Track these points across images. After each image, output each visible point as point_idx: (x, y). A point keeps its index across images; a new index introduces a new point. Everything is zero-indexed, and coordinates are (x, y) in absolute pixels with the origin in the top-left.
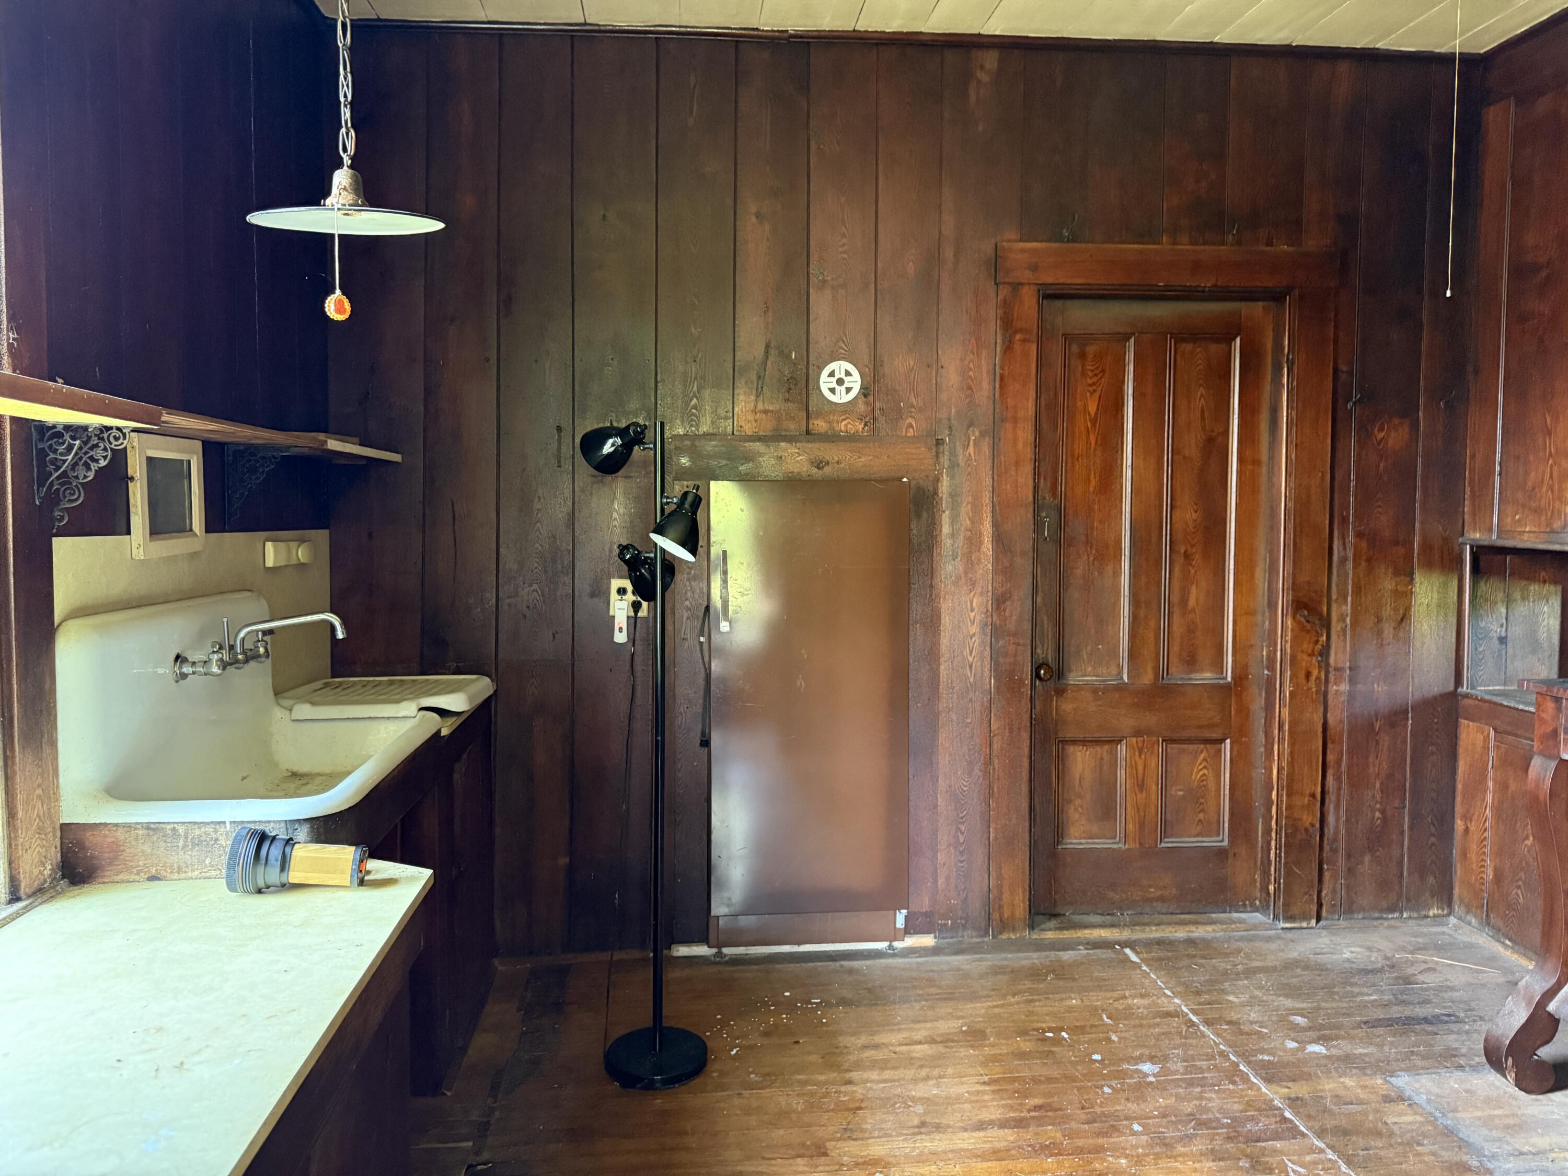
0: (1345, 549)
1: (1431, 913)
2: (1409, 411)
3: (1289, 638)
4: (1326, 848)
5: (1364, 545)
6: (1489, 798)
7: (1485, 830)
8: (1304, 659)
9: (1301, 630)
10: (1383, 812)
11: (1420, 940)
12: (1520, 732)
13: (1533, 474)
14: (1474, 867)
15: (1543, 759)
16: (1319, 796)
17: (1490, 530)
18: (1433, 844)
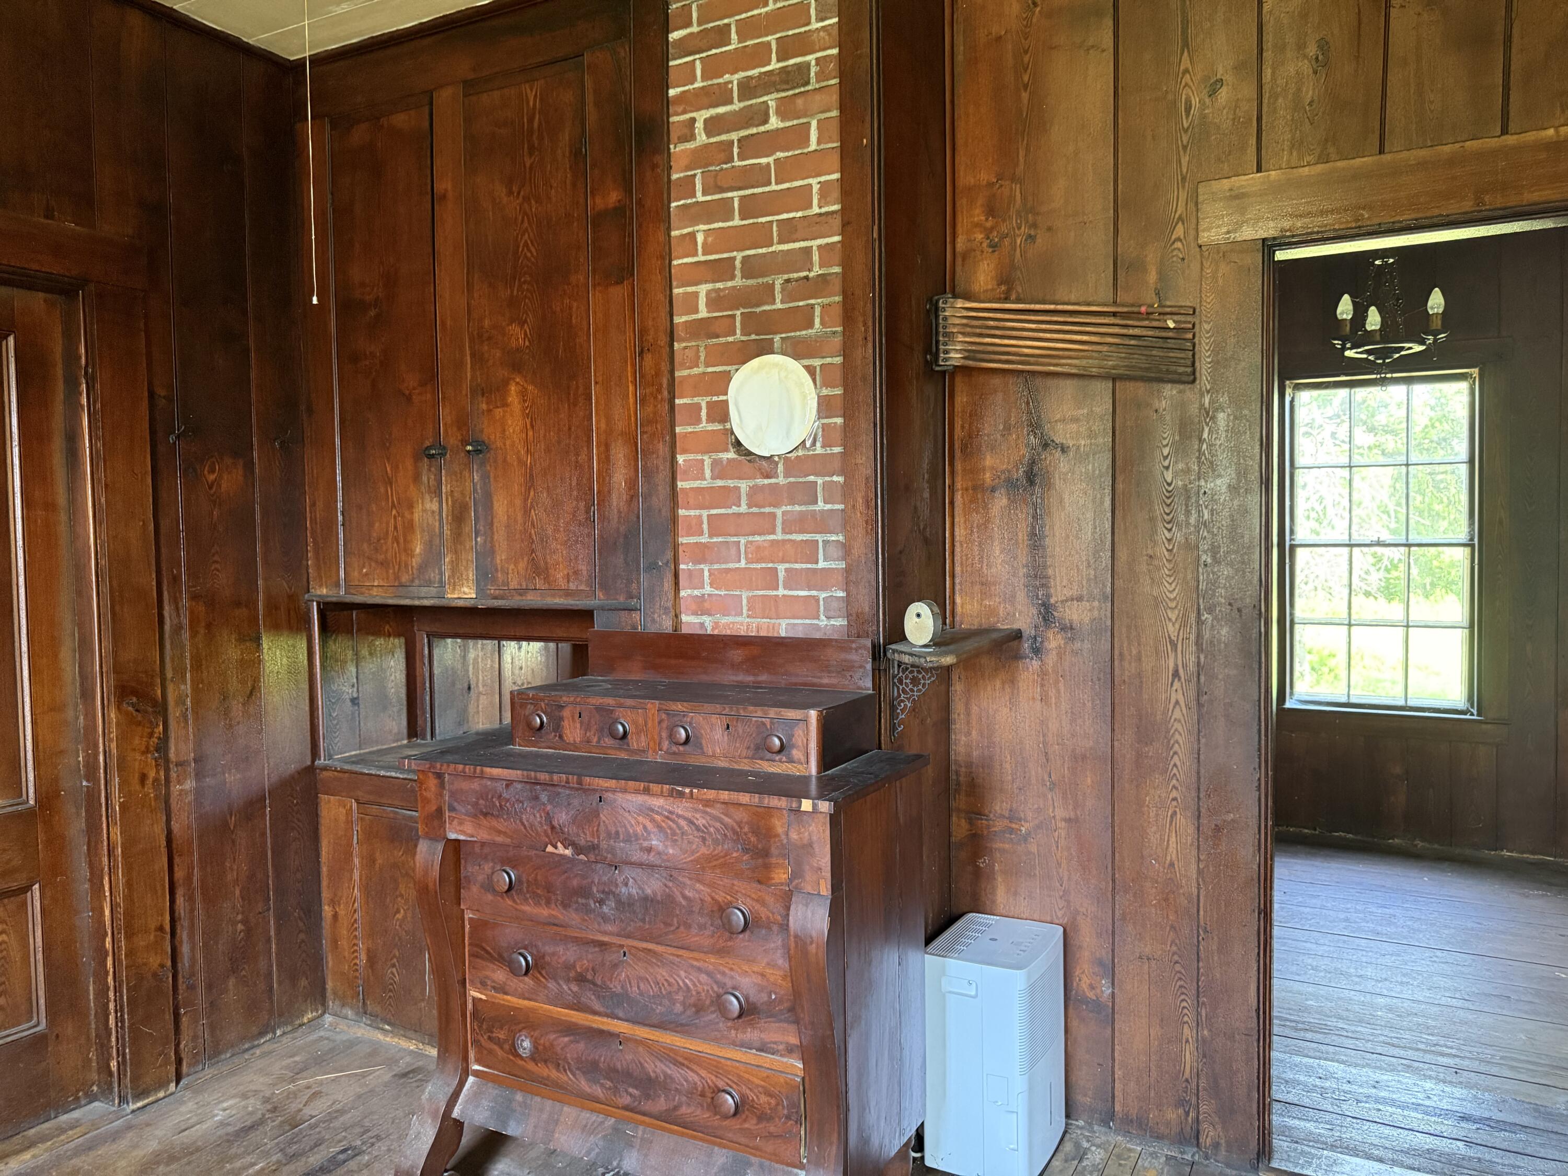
0: (178, 615)
1: (305, 1020)
2: (242, 452)
3: (113, 735)
4: (182, 987)
5: (201, 608)
6: (356, 875)
7: (355, 911)
8: (136, 760)
9: (129, 724)
10: (245, 922)
11: (297, 1058)
12: (384, 801)
13: (377, 525)
14: (346, 954)
15: (429, 842)
16: (167, 928)
17: (337, 585)
18: (303, 941)
